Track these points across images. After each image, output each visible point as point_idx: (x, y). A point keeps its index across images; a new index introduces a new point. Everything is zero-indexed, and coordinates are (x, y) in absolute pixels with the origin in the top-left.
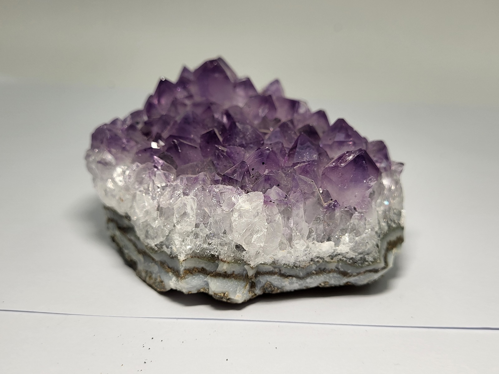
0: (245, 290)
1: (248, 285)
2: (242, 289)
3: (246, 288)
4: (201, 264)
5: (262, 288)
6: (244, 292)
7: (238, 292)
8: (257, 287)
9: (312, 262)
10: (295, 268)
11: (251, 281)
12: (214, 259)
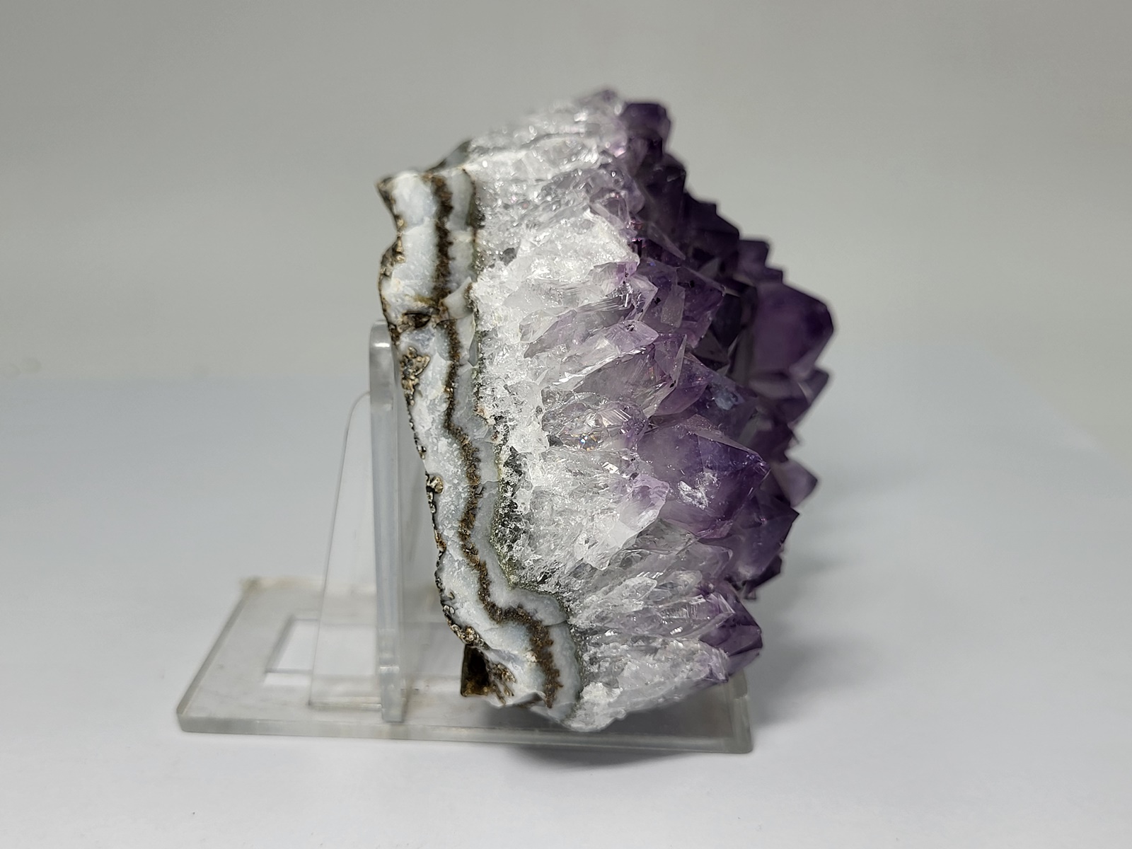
0: (412, 301)
1: (423, 304)
2: (415, 290)
3: (416, 300)
4: (459, 203)
5: (413, 350)
6: (407, 298)
7: (407, 282)
8: (417, 334)
9: (494, 422)
10: (476, 389)
11: (432, 313)
12: (474, 220)
